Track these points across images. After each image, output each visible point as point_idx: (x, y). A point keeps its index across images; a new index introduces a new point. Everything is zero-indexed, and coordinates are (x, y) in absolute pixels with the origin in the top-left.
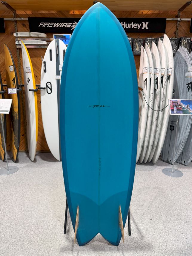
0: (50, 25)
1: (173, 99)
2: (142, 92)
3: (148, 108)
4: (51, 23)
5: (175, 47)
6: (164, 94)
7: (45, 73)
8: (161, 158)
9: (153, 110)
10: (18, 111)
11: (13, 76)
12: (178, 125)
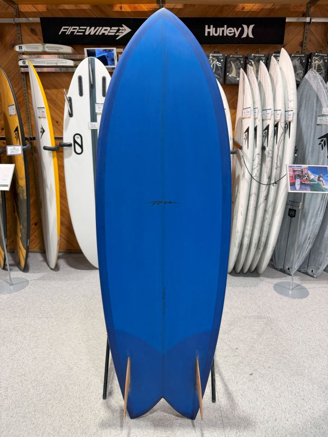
0: (79, 30)
1: (294, 164)
2: (240, 151)
3: (251, 180)
4: (81, 27)
5: (301, 71)
6: (279, 154)
7: (71, 118)
8: (272, 264)
9: (260, 183)
10: (25, 184)
11: (15, 123)
12: (303, 208)
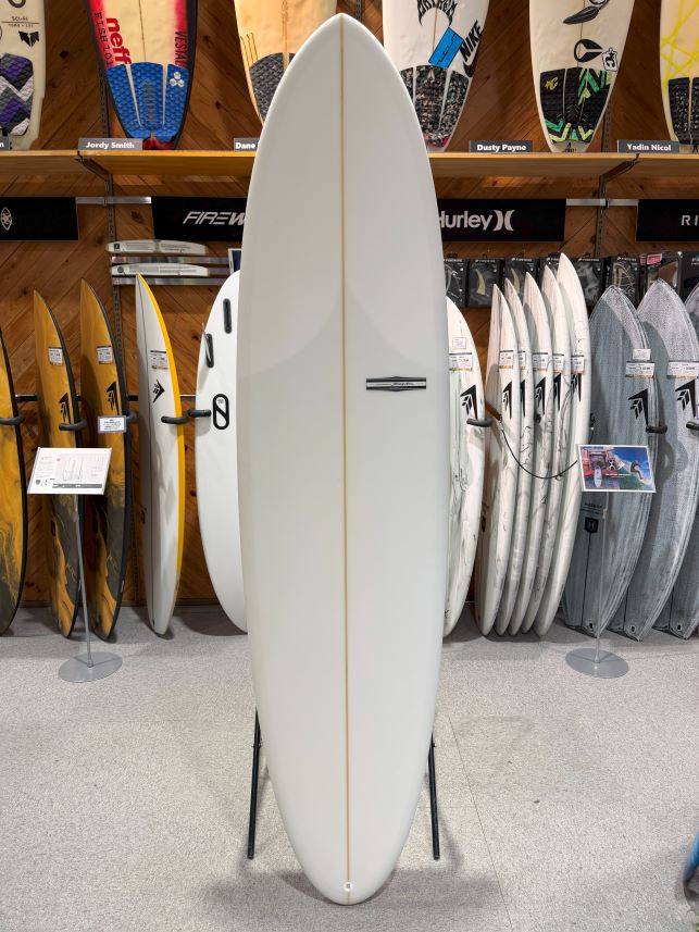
0: (219, 218)
1: (590, 443)
2: (498, 422)
3: (519, 470)
4: (221, 213)
6: (564, 426)
7: (211, 369)
8: (561, 618)
9: (533, 475)
10: (124, 481)
11: (110, 376)
12: (609, 517)
